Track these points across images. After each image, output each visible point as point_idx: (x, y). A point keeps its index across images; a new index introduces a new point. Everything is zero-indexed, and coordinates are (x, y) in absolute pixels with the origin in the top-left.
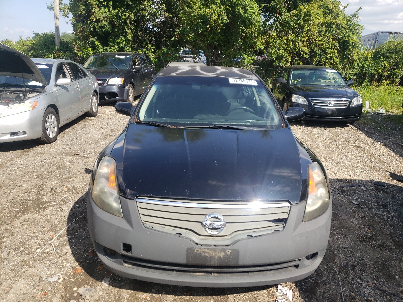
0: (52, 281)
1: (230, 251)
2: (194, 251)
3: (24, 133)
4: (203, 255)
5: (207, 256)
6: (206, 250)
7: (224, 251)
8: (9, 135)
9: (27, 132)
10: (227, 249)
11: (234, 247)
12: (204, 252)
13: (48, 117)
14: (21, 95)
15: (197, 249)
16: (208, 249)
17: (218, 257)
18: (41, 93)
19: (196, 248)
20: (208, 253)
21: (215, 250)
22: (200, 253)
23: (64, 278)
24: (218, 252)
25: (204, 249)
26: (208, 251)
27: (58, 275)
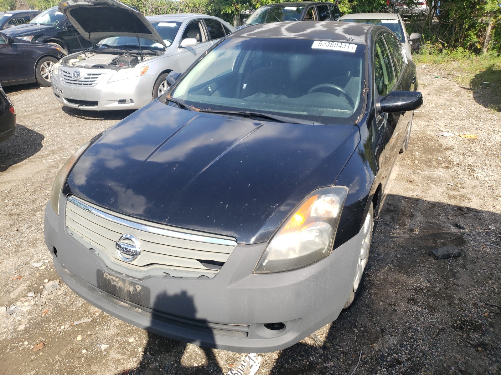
0: (35, 266)
1: (140, 288)
2: (103, 275)
3: (132, 101)
4: (112, 283)
5: (116, 286)
6: (114, 278)
7: (133, 284)
8: (117, 102)
9: (134, 100)
10: (137, 284)
11: (145, 283)
12: (113, 280)
13: (163, 85)
14: (139, 58)
15: (107, 274)
16: (117, 277)
17: (127, 291)
18: (158, 56)
19: (105, 272)
20: (117, 282)
21: (124, 281)
22: (109, 280)
23: (47, 266)
24: (127, 284)
25: (113, 276)
26: (117, 280)
27: (46, 261)
